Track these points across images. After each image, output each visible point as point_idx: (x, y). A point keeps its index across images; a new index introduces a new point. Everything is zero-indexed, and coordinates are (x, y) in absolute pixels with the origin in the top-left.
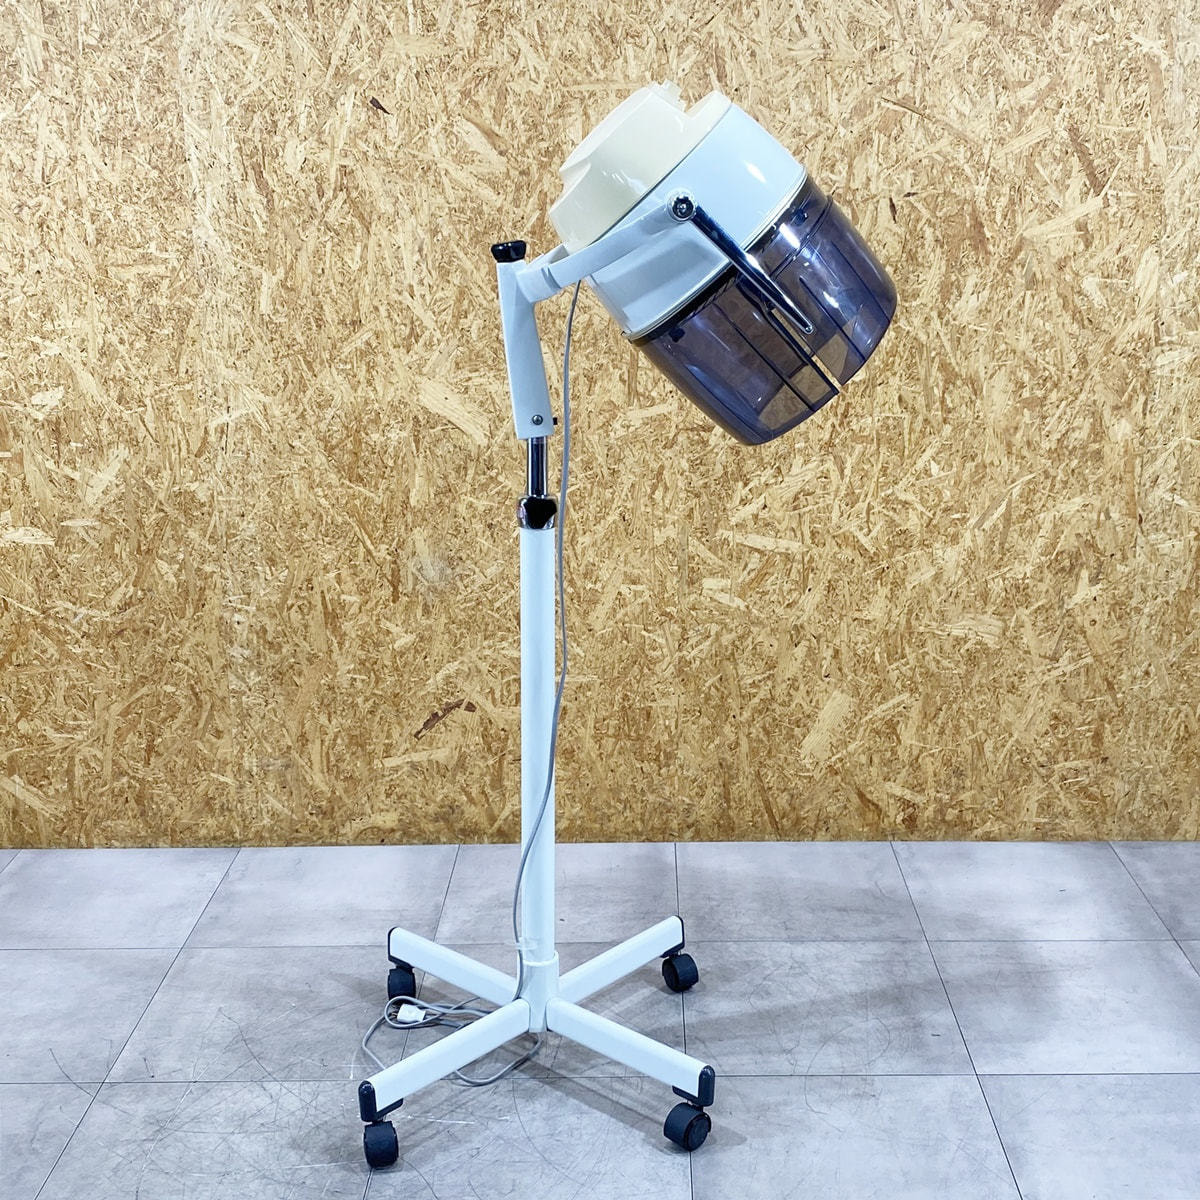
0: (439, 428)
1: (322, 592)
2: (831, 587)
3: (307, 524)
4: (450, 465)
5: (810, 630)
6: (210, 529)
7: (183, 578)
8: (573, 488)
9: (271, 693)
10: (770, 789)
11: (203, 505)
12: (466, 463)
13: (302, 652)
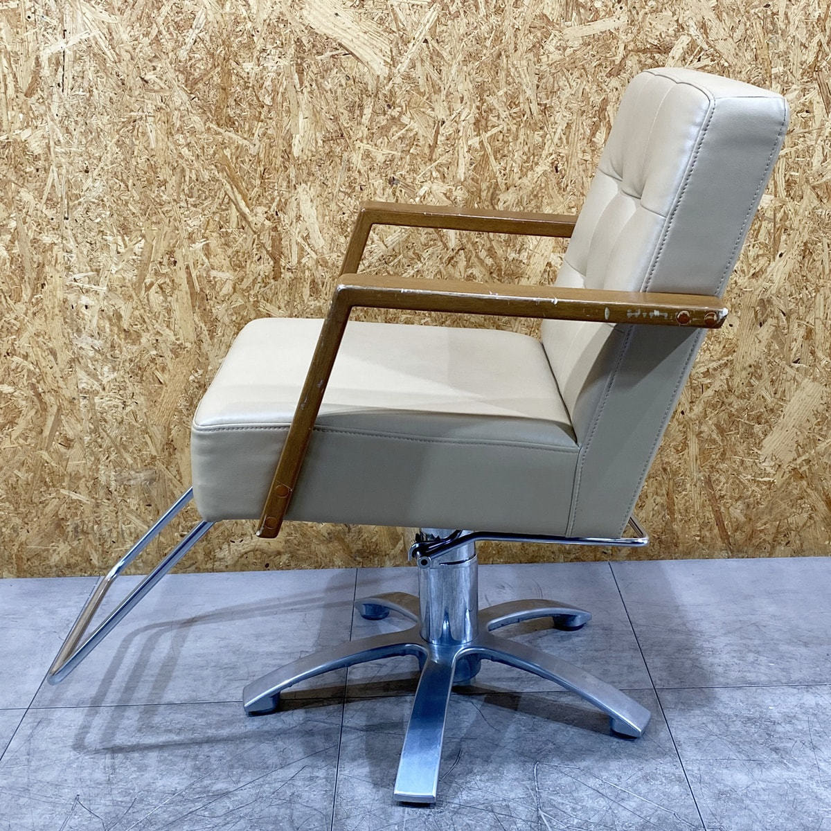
0: (328, 54)
1: (187, 268)
2: (807, 251)
3: (166, 182)
4: (341, 101)
5: (779, 304)
6: (47, 189)
7: (16, 251)
8: (494, 131)
9: (129, 392)
10: (723, 497)
11: (37, 158)
12: (361, 99)
13: (164, 341)
